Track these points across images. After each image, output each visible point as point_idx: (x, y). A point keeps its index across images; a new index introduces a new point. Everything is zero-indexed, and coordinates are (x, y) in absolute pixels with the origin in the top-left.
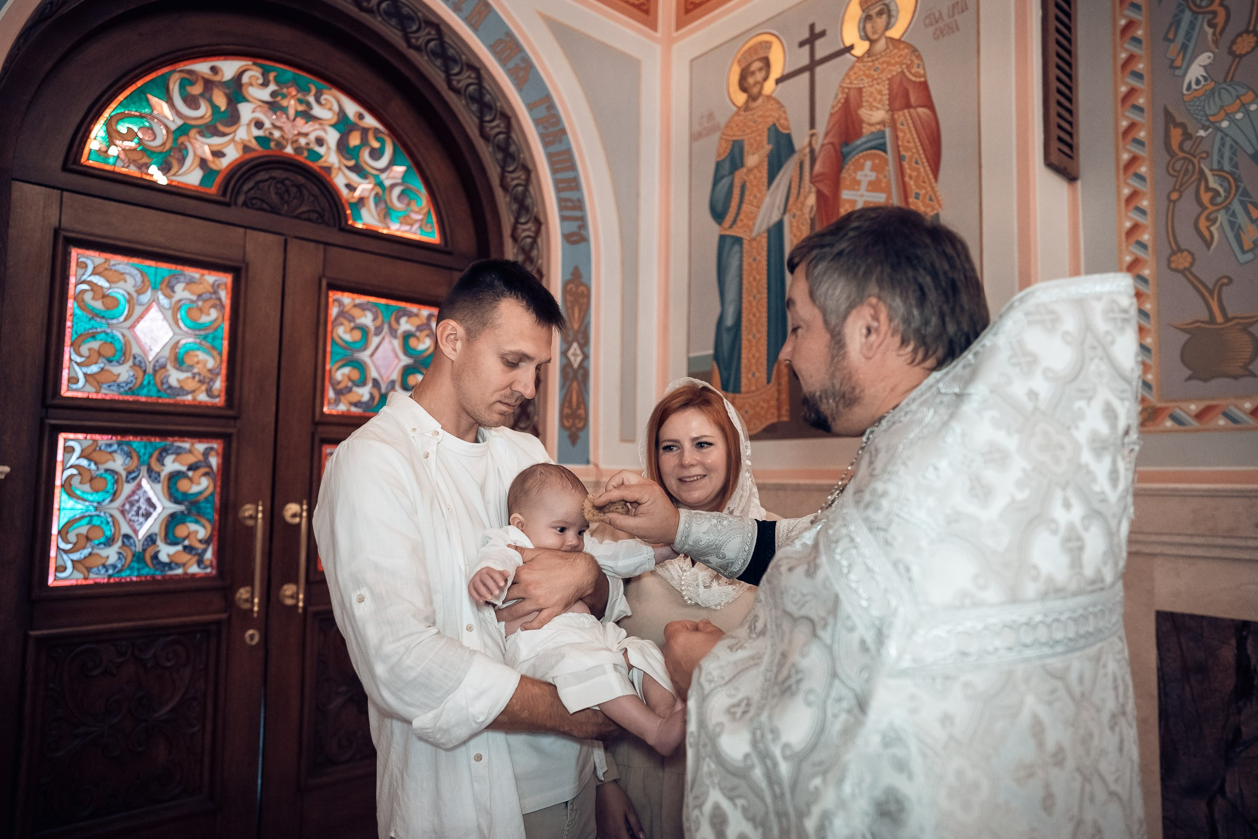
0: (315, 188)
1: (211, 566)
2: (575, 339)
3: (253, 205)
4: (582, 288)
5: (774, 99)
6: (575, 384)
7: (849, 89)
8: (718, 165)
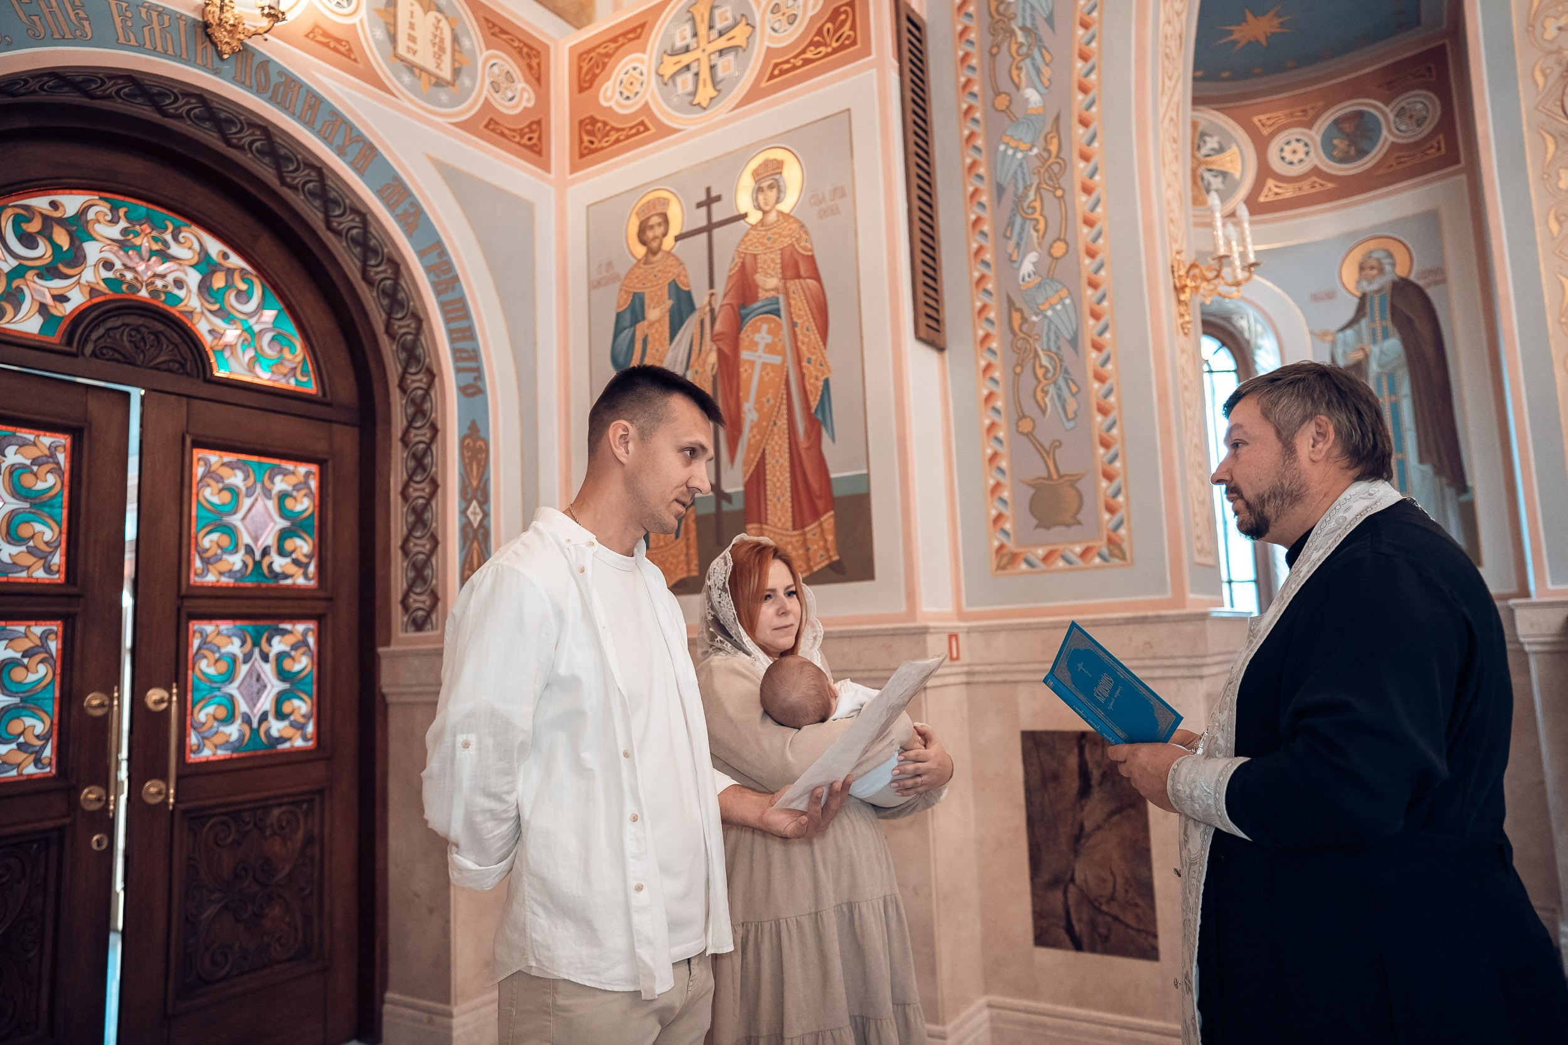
0: (175, 335)
1: (50, 764)
2: (475, 497)
3: (103, 355)
4: (480, 443)
5: (674, 256)
6: (475, 544)
7: (746, 254)
8: (619, 316)
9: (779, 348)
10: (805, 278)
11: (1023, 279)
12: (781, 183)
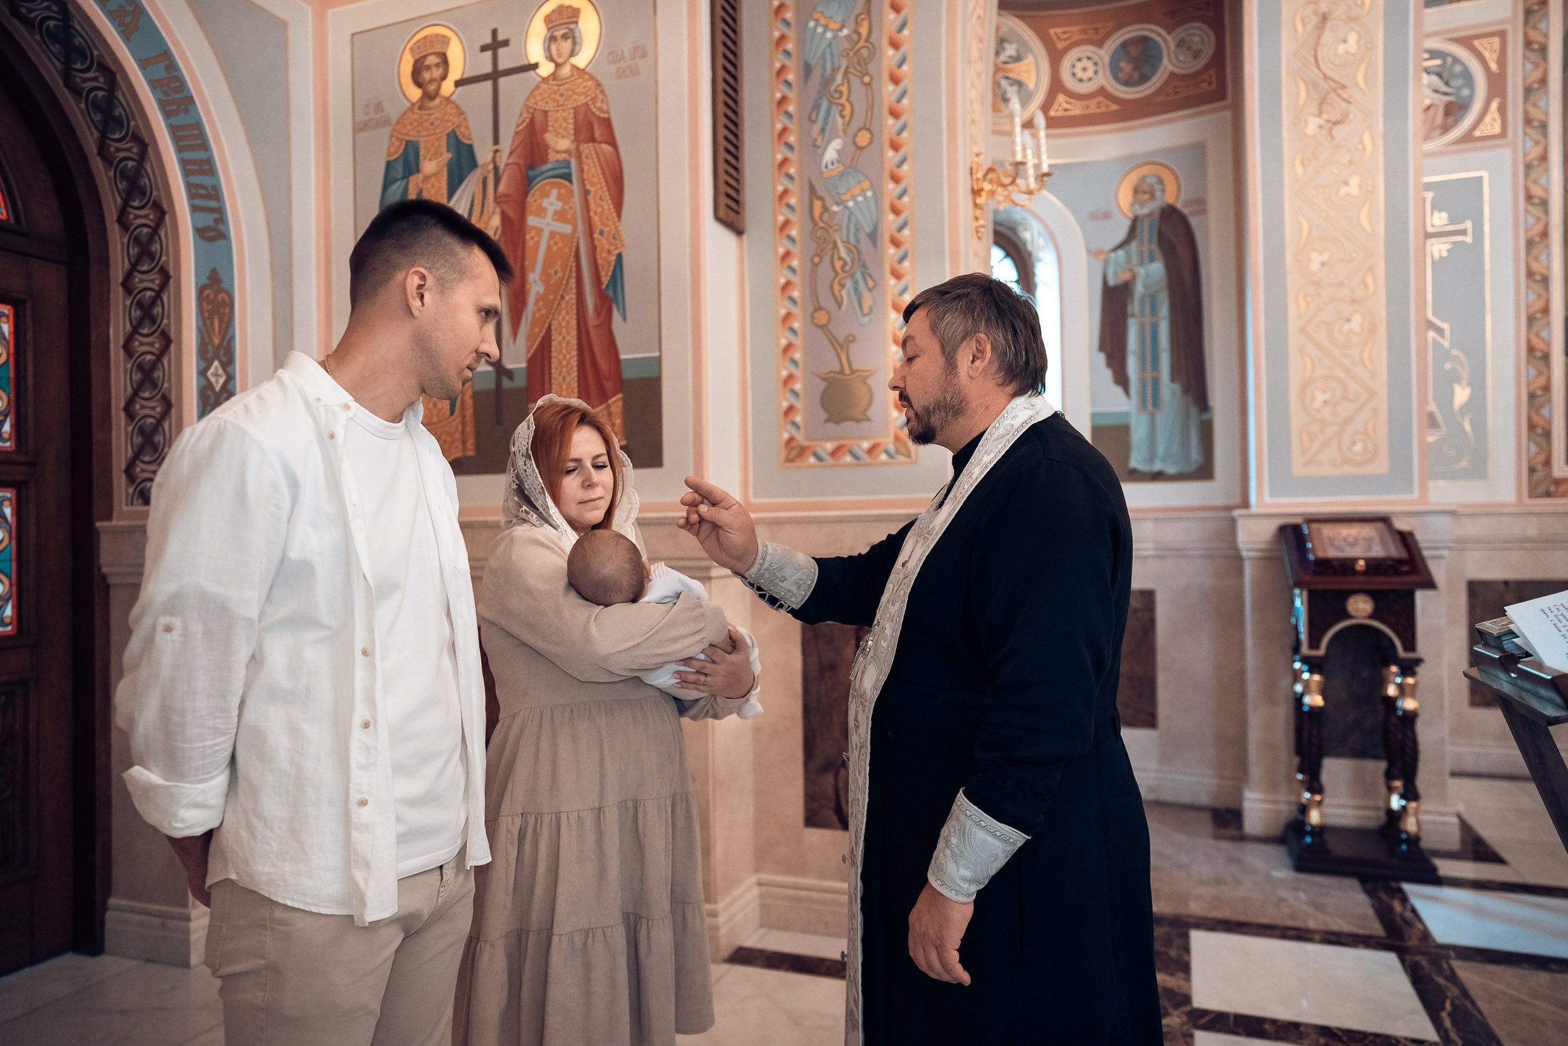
2: (216, 357)
4: (221, 296)
5: (453, 103)
7: (535, 109)
8: (389, 166)
9: (569, 216)
10: (600, 142)
11: (826, 167)
12: (577, 34)
